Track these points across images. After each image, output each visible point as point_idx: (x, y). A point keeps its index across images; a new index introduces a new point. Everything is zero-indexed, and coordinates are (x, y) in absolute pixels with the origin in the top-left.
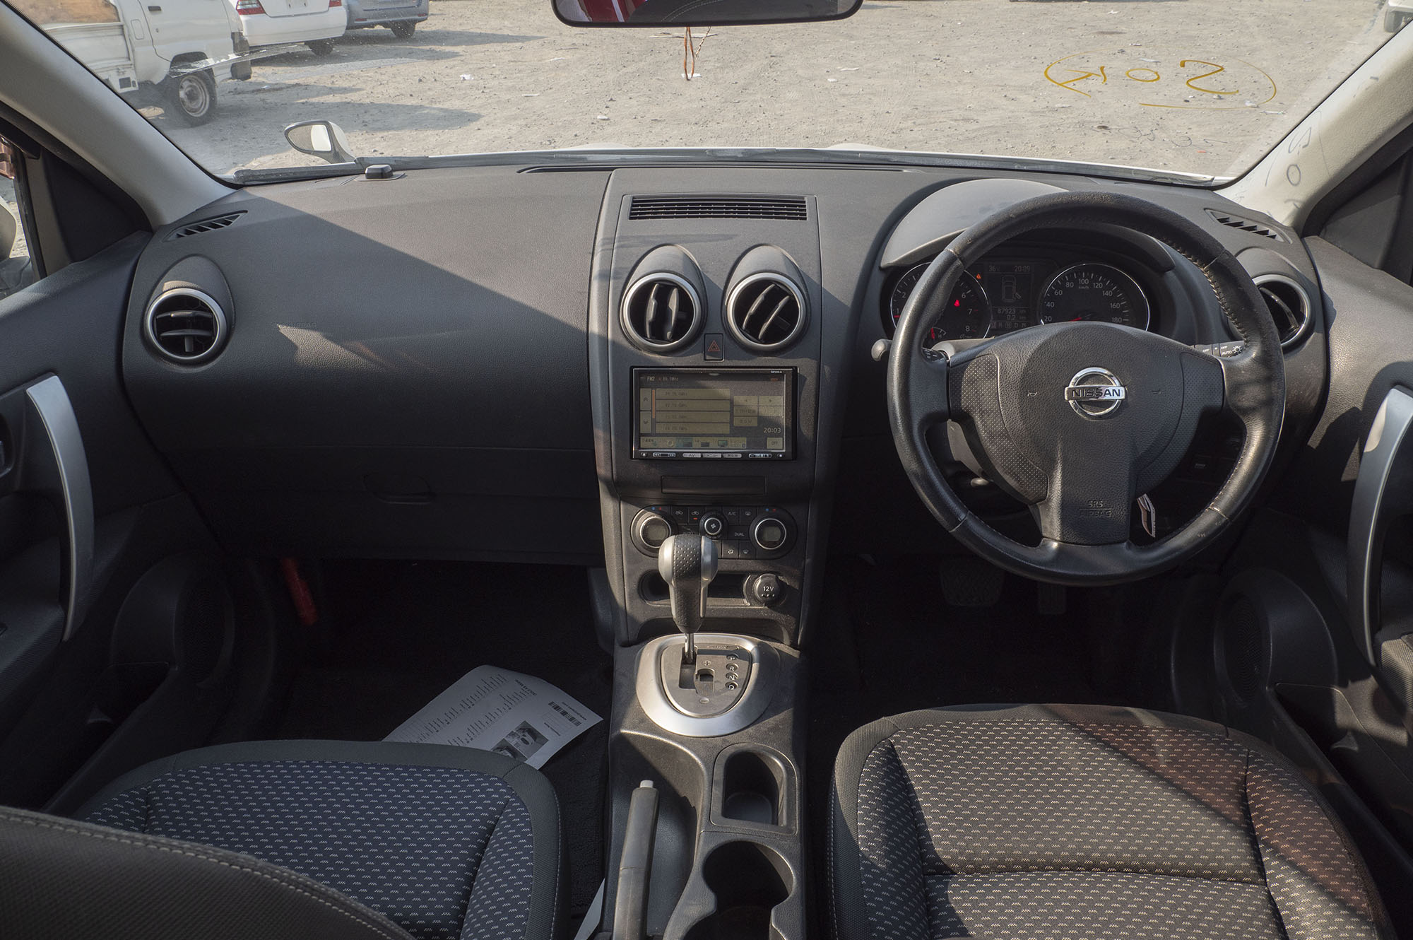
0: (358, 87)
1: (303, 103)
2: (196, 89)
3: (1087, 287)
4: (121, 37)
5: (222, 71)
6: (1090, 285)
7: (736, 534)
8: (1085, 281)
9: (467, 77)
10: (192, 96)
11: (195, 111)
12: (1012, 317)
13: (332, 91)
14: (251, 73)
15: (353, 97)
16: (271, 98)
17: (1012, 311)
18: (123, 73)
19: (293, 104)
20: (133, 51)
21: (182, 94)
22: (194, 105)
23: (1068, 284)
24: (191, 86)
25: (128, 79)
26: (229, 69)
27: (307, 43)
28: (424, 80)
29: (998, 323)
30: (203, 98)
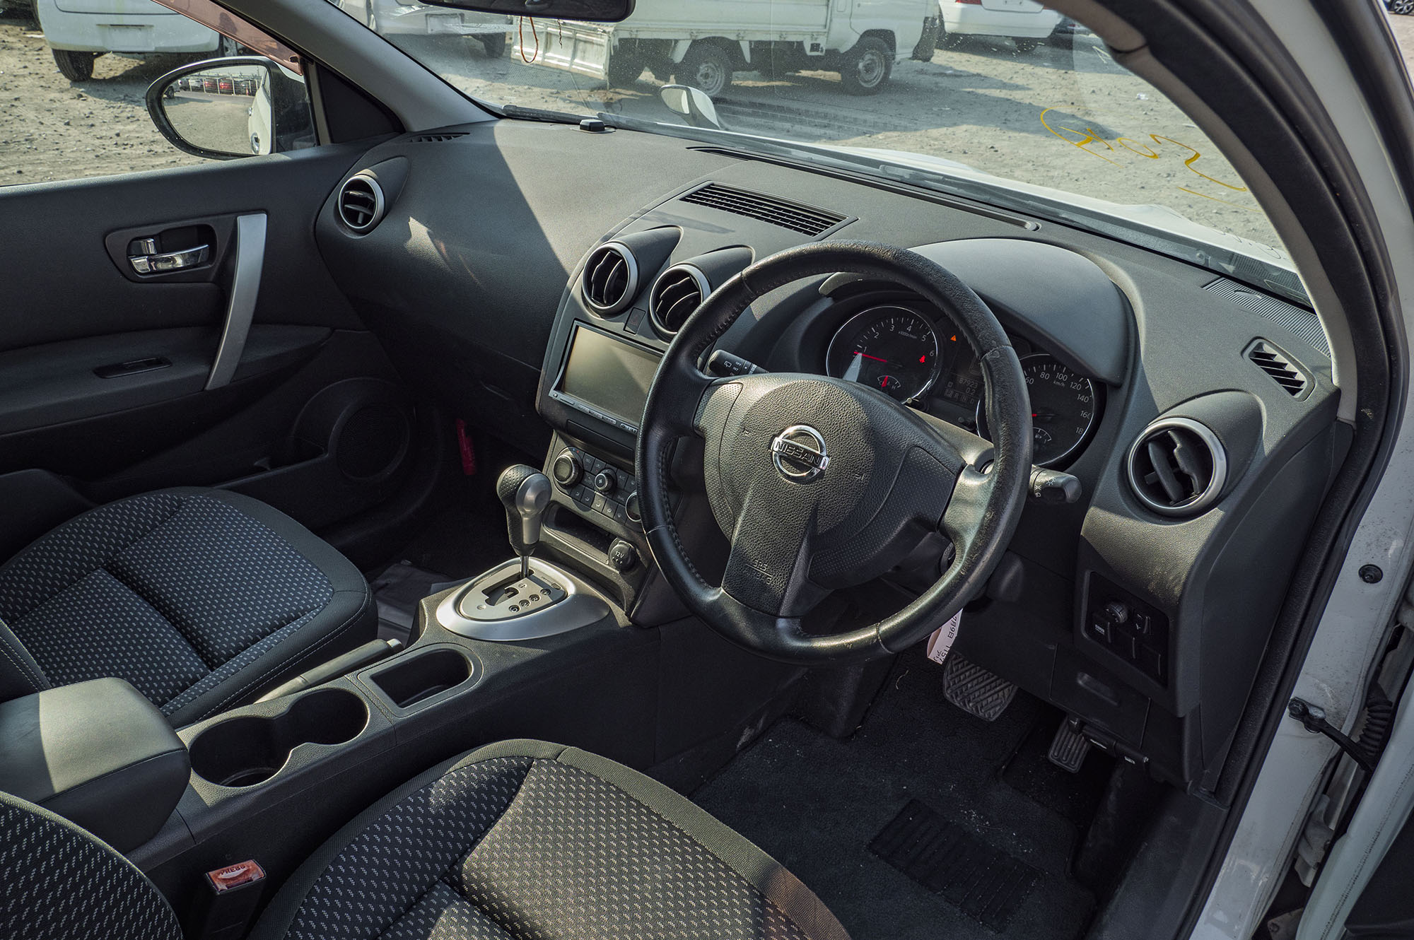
0: (1030, 87)
1: (969, 92)
2: (875, 63)
3: (1063, 384)
4: (824, 9)
5: (905, 51)
6: (1067, 383)
7: (619, 497)
8: (1063, 377)
9: (1143, 96)
10: (869, 69)
11: (865, 82)
12: (971, 391)
13: (1004, 86)
14: (932, 56)
15: (1017, 96)
16: (945, 82)
17: (974, 386)
18: (816, 39)
19: (960, 92)
20: (831, 20)
21: (861, 66)
22: (867, 77)
23: (1043, 375)
24: (873, 60)
25: (818, 45)
26: (912, 50)
27: (1014, 38)
28: (1098, 92)
29: (955, 393)
30: (879, 71)
